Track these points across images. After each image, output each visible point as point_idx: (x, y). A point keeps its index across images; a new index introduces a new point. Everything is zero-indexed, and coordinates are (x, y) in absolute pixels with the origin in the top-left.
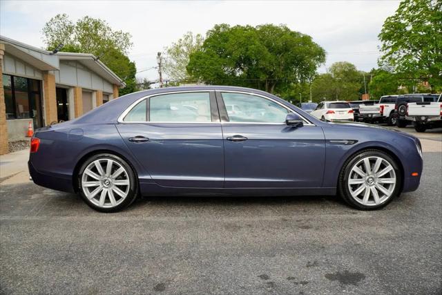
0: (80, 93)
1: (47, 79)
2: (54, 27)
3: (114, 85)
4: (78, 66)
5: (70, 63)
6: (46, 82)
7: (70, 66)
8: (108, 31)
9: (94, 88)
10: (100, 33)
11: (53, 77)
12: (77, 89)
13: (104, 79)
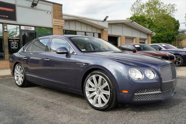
0: (124, 39)
1: (103, 33)
2: (135, 6)
3: (148, 34)
4: (123, 25)
5: (118, 25)
6: (103, 34)
7: (118, 26)
8: (162, 5)
9: (134, 36)
10: (158, 6)
11: (107, 32)
12: (122, 37)
13: (141, 31)
